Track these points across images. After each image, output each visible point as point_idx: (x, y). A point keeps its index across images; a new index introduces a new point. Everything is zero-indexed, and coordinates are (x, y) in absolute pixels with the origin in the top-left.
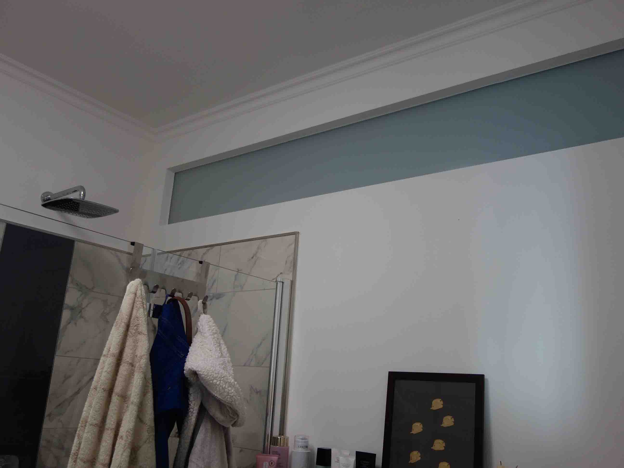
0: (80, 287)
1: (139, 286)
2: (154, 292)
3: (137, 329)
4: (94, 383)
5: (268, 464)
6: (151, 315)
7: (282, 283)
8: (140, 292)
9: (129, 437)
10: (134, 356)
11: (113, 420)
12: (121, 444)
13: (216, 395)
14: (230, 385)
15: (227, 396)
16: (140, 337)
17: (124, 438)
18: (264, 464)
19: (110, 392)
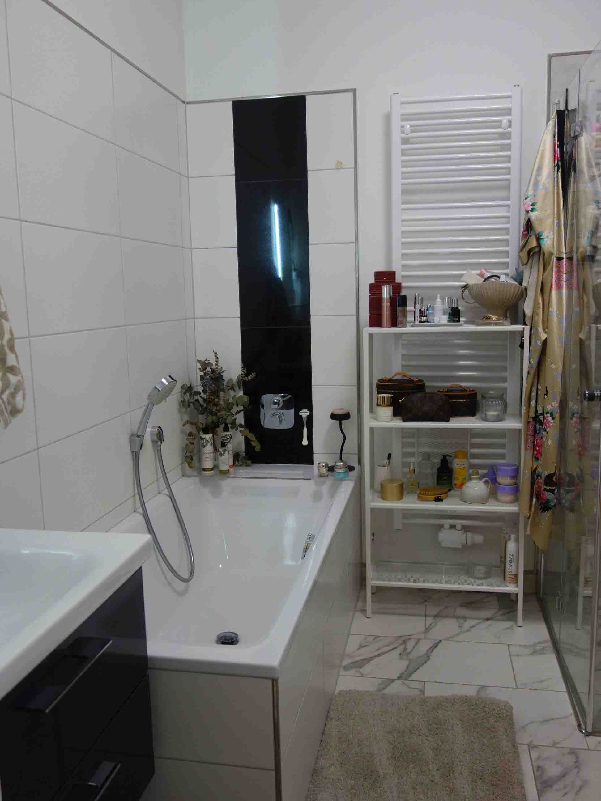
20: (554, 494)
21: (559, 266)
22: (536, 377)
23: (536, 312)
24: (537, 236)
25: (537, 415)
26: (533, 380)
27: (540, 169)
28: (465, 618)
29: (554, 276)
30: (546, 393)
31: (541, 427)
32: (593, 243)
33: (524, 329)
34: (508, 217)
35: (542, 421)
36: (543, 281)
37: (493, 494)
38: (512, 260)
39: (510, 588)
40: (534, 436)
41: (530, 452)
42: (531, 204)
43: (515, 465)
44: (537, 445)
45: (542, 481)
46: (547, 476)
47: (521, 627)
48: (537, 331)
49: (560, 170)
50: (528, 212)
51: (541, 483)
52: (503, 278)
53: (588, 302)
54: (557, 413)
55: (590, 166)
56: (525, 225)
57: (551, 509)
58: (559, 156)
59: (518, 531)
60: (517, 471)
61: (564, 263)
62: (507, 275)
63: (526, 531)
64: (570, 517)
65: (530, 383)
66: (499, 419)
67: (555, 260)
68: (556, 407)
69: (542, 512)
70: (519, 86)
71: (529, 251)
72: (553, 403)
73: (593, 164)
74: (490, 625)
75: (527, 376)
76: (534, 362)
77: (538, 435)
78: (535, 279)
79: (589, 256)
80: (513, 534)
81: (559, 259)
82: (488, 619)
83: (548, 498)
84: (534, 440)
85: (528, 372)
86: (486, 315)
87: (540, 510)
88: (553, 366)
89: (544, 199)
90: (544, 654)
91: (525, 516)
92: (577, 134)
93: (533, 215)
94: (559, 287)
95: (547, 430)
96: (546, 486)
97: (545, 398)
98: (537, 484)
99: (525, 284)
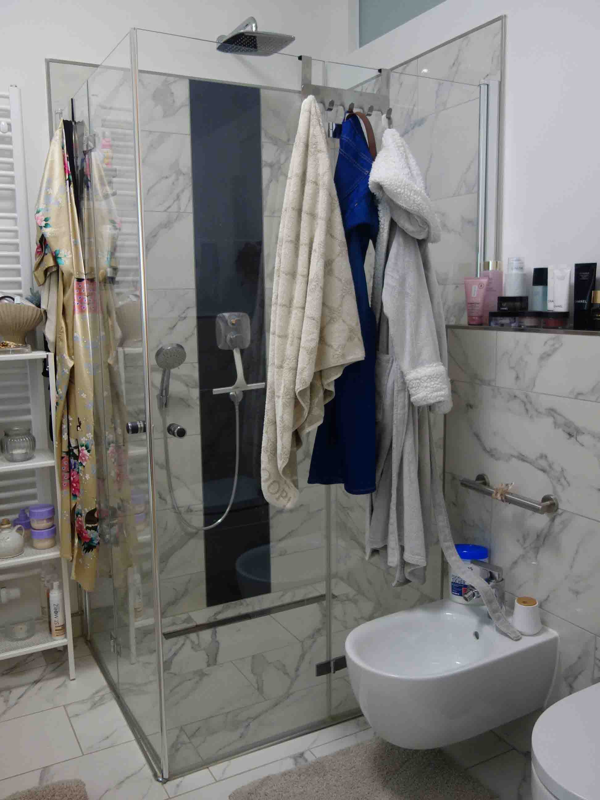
0: (275, 141)
1: (313, 102)
2: (330, 110)
3: (316, 148)
4: (284, 206)
5: (477, 287)
6: (331, 135)
7: (486, 86)
8: (314, 109)
9: (321, 249)
10: (317, 175)
11: (305, 236)
12: (315, 256)
13: (402, 205)
14: (416, 193)
15: (413, 204)
16: (319, 155)
17: (317, 250)
18: (473, 287)
19: (299, 211)
20: (97, 532)
21: (80, 287)
22: (66, 407)
23: (59, 337)
24: (54, 254)
25: (71, 448)
26: (63, 411)
27: (50, 182)
28: (9, 689)
29: (76, 298)
30: (78, 425)
31: (76, 461)
32: (114, 265)
33: (47, 356)
34: (16, 232)
35: (77, 455)
36: (64, 303)
37: (29, 541)
38: (25, 278)
39: (58, 642)
40: (70, 472)
41: (67, 491)
42: (44, 219)
43: (50, 506)
44: (74, 482)
45: (82, 519)
46: (88, 513)
47: (74, 679)
48: (62, 357)
49: (72, 185)
50: (41, 227)
51: (81, 521)
52: (18, 300)
53: (113, 326)
54: (92, 445)
55: (103, 184)
56: (38, 242)
57: (95, 547)
58: (69, 170)
59: (60, 577)
60: (53, 511)
61: (85, 285)
62: (20, 295)
63: (70, 575)
64: (116, 551)
65: (60, 415)
66: (27, 458)
67: (75, 282)
68: (91, 438)
69: (86, 552)
70: (16, 86)
71: (46, 271)
72: (87, 435)
73: (106, 183)
74: (40, 689)
75: (56, 407)
76: (63, 392)
77: (73, 471)
78: (55, 300)
79: (109, 278)
80: (55, 581)
81: (80, 280)
82: (36, 682)
83: (92, 536)
84: (70, 476)
85: (57, 403)
86: (2, 342)
87: (84, 550)
88: (84, 396)
89: (58, 216)
90: (103, 704)
91: (68, 561)
92: (89, 148)
93: (48, 232)
94: (82, 310)
95: (84, 464)
96: (88, 524)
97: (78, 430)
98: (78, 522)
99: (43, 306)
